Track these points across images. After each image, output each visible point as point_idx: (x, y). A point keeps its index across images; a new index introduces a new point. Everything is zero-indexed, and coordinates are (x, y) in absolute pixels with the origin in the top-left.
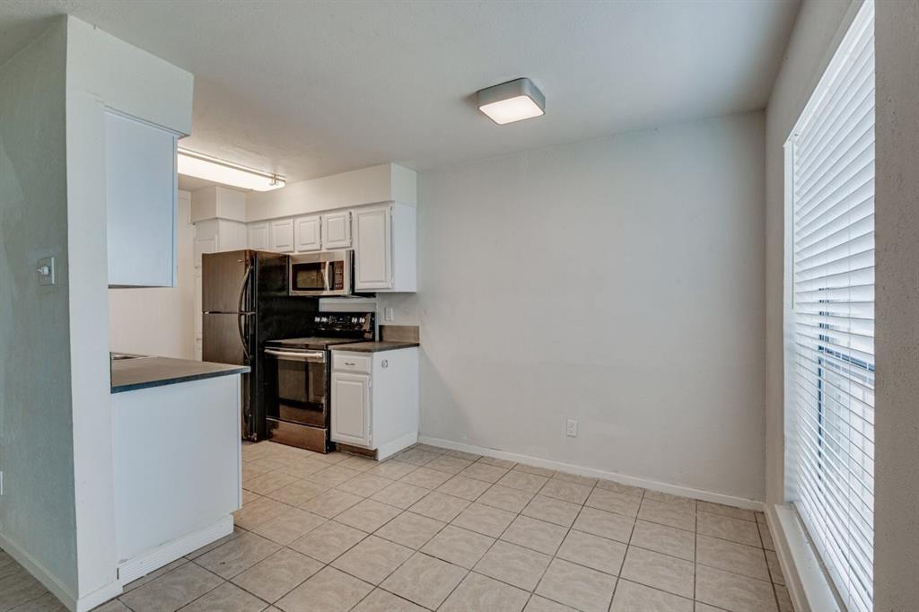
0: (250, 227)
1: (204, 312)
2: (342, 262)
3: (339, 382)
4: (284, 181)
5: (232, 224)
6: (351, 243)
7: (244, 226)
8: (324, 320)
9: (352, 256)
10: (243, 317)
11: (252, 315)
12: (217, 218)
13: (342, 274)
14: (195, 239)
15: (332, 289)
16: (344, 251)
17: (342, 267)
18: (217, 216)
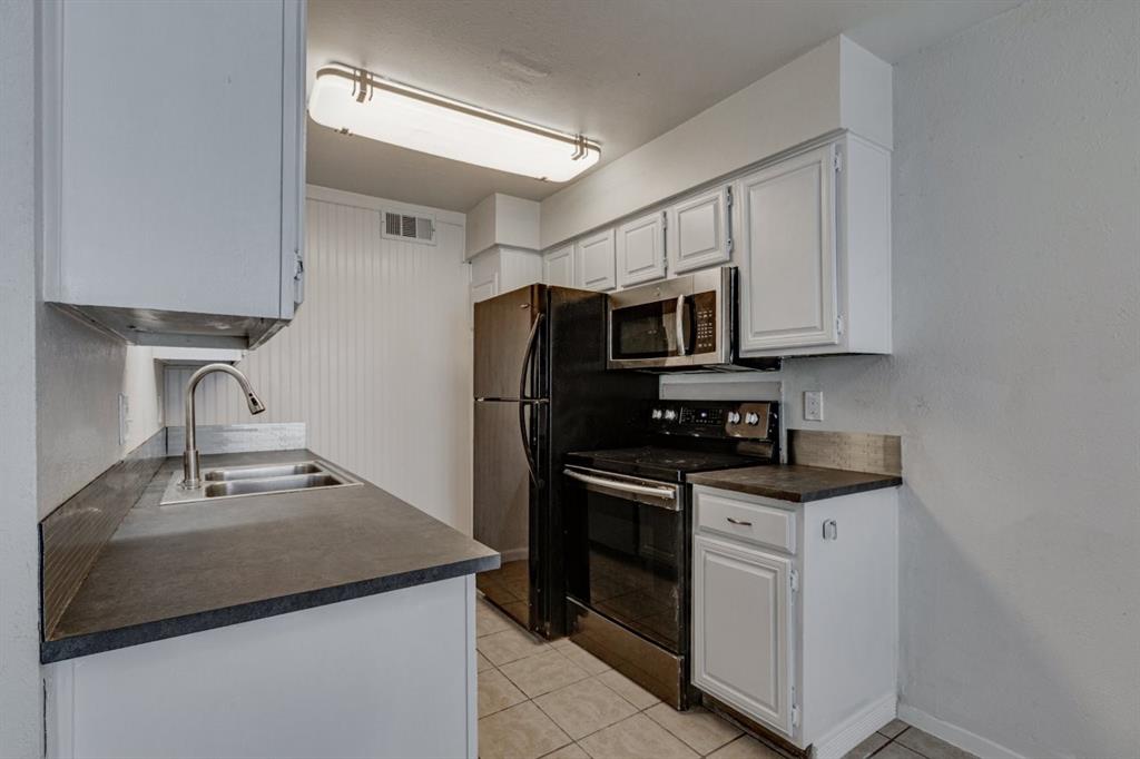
0: (548, 257)
1: (476, 399)
2: (713, 293)
3: (710, 558)
4: (598, 150)
5: (520, 255)
6: (731, 252)
7: (538, 258)
8: (670, 415)
9: (734, 281)
10: (527, 408)
11: (543, 405)
12: (497, 246)
13: (712, 320)
14: (470, 286)
15: (689, 352)
16: (717, 270)
17: (712, 305)
18: (497, 241)
